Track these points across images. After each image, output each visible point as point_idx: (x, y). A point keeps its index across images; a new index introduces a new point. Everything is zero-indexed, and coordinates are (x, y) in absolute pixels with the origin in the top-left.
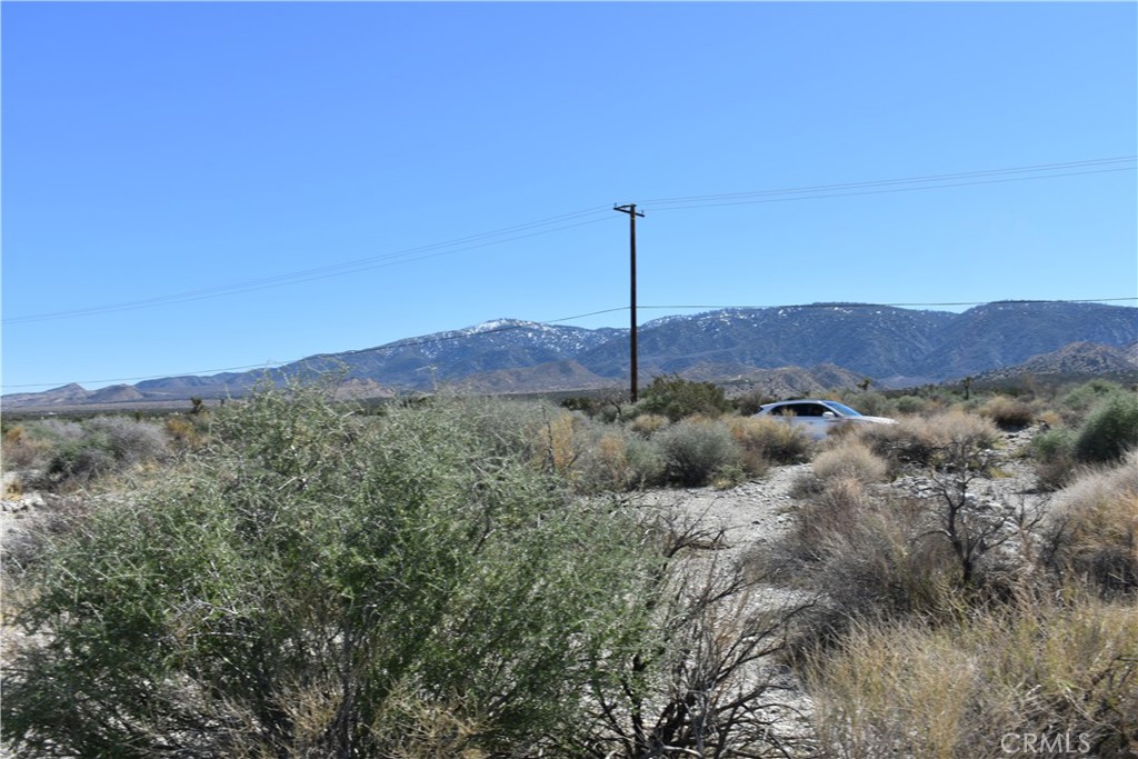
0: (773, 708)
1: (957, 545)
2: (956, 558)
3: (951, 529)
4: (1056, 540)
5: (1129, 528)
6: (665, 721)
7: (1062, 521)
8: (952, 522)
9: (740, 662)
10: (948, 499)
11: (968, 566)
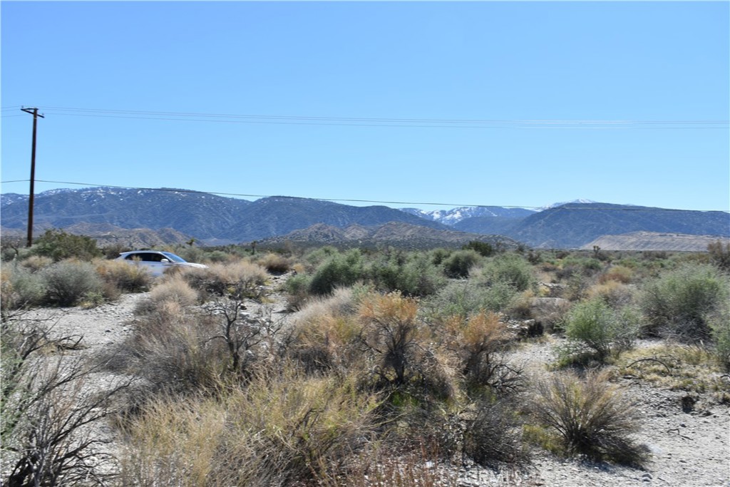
0: (103, 455)
1: (231, 345)
2: (228, 352)
3: (228, 335)
4: (288, 341)
5: (327, 333)
6: (18, 471)
7: (292, 329)
8: (228, 329)
9: (74, 426)
10: (227, 316)
11: (236, 358)
